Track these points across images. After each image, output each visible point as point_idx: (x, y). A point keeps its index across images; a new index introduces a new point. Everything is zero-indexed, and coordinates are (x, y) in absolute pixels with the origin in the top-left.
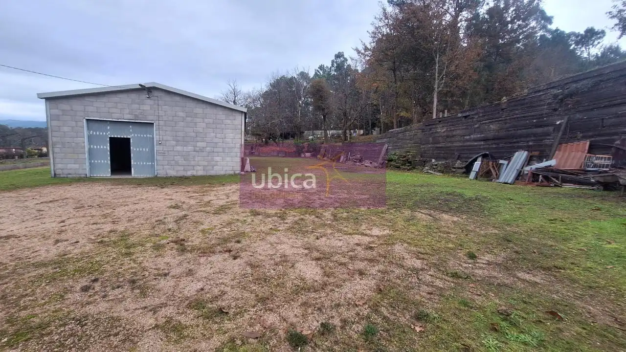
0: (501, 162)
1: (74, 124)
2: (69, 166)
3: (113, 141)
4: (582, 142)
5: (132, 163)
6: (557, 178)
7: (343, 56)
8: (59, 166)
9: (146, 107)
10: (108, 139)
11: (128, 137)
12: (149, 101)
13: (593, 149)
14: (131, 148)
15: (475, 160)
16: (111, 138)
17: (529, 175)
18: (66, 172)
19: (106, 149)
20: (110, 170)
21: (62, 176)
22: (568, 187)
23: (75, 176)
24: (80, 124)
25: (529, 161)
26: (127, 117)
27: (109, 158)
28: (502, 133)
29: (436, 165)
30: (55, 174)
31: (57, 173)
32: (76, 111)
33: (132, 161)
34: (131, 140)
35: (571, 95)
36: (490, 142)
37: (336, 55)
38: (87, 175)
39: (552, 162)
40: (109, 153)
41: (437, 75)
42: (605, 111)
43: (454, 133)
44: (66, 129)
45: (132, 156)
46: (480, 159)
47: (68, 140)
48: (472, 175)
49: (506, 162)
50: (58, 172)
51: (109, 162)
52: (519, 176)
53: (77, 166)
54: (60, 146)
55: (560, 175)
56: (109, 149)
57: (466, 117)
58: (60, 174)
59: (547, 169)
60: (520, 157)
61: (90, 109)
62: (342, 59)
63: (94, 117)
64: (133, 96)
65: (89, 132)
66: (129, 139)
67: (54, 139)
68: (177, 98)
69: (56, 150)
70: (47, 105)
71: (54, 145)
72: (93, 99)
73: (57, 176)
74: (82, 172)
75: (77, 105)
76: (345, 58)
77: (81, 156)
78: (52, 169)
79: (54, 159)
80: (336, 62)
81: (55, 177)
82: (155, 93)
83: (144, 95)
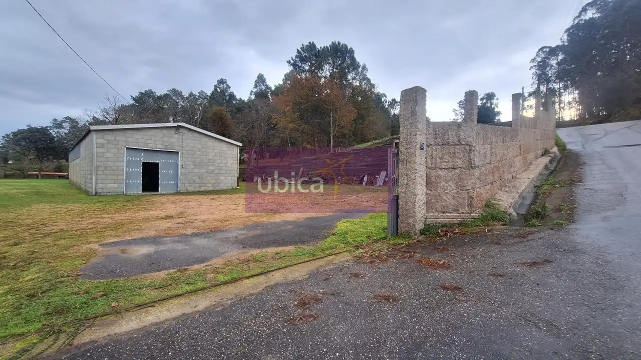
1: (116, 151)
2: (109, 186)
3: (146, 166)
5: (160, 182)
7: (226, 82)
8: (101, 186)
9: (174, 140)
10: (142, 164)
12: (176, 136)
14: (160, 170)
16: (143, 163)
18: (105, 190)
19: (140, 171)
20: (141, 188)
21: (102, 194)
23: (113, 193)
24: (121, 151)
26: (159, 147)
27: (141, 179)
30: (96, 193)
31: (98, 192)
32: (119, 141)
33: (160, 181)
34: (160, 164)
37: (218, 81)
38: (123, 192)
40: (141, 175)
41: (332, 125)
44: (108, 155)
45: (160, 177)
47: (111, 164)
50: (99, 190)
51: (141, 182)
53: (116, 185)
54: (103, 169)
56: (142, 171)
58: (100, 193)
61: (130, 140)
63: (134, 146)
64: (165, 131)
65: (126, 158)
66: (158, 163)
67: (98, 163)
68: (196, 135)
69: (99, 172)
70: (94, 136)
71: (97, 168)
72: (134, 132)
73: (98, 194)
74: (120, 191)
75: (120, 137)
76: (228, 85)
77: (120, 177)
78: (94, 188)
79: (97, 179)
80: (219, 87)
81: (95, 195)
82: (182, 130)
83: (173, 132)
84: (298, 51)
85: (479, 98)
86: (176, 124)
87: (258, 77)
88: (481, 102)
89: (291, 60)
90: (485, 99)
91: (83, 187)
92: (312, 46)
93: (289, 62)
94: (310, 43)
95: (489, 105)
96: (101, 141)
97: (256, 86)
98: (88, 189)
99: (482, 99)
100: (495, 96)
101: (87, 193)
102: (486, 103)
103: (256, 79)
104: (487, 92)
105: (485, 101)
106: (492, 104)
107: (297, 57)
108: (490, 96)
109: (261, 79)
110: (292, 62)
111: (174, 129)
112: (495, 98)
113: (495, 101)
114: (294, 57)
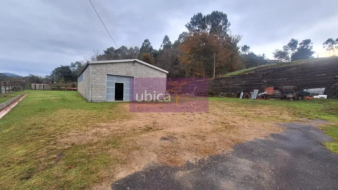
0: (251, 93)
1: (101, 76)
2: (98, 96)
3: (116, 84)
4: (271, 87)
6: (269, 97)
7: (148, 41)
8: (94, 96)
9: (132, 70)
10: (115, 84)
11: (123, 83)
12: (133, 67)
13: (275, 89)
14: (124, 88)
15: (241, 92)
17: (261, 96)
18: (96, 99)
19: (114, 88)
20: (114, 98)
21: (94, 101)
22: (272, 99)
23: (100, 101)
24: (104, 76)
25: (259, 93)
26: (124, 74)
27: (114, 93)
28: (247, 84)
29: (223, 94)
30: (91, 101)
31: (92, 100)
32: (103, 70)
33: (124, 94)
34: (124, 84)
35: (267, 74)
36: (243, 87)
37: (145, 40)
38: (105, 101)
39: (266, 93)
40: (114, 90)
41: (215, 61)
42: (276, 79)
43: (229, 83)
44: (98, 79)
45: (124, 91)
46: (243, 92)
47: (98, 84)
48: (241, 97)
49: (252, 93)
50: (93, 99)
51: (114, 95)
52: (258, 97)
53: (101, 97)
54: (95, 87)
55: (269, 96)
56: (115, 88)
57: (233, 78)
58: (93, 101)
59: (265, 94)
60: (256, 91)
61: (109, 69)
62: (148, 42)
63: (111, 73)
64: (127, 64)
65: (107, 80)
66: (123, 84)
67: (93, 83)
68: (144, 66)
69: (93, 89)
70: (90, 67)
71: (92, 86)
72: (111, 65)
73: (92, 101)
74: (103, 99)
75: (104, 67)
76: (149, 43)
77: (104, 92)
78: (90, 98)
79: (92, 93)
80: (145, 44)
81: (91, 102)
82: (136, 64)
83: (131, 64)
84: (192, 18)
85: (299, 43)
86: (133, 60)
88: (300, 46)
89: (187, 24)
90: (303, 44)
91: (84, 96)
92: (200, 15)
93: (186, 26)
94: (198, 14)
95: (306, 47)
96: (94, 70)
97: (164, 43)
98: (87, 98)
99: (301, 44)
100: (310, 42)
101: (86, 100)
102: (304, 46)
103: (164, 38)
104: (305, 39)
105: (303, 45)
106: (307, 47)
107: (191, 22)
108: (307, 42)
109: (166, 38)
110: (188, 25)
111: (132, 63)
112: (311, 43)
113: (310, 45)
114: (189, 23)
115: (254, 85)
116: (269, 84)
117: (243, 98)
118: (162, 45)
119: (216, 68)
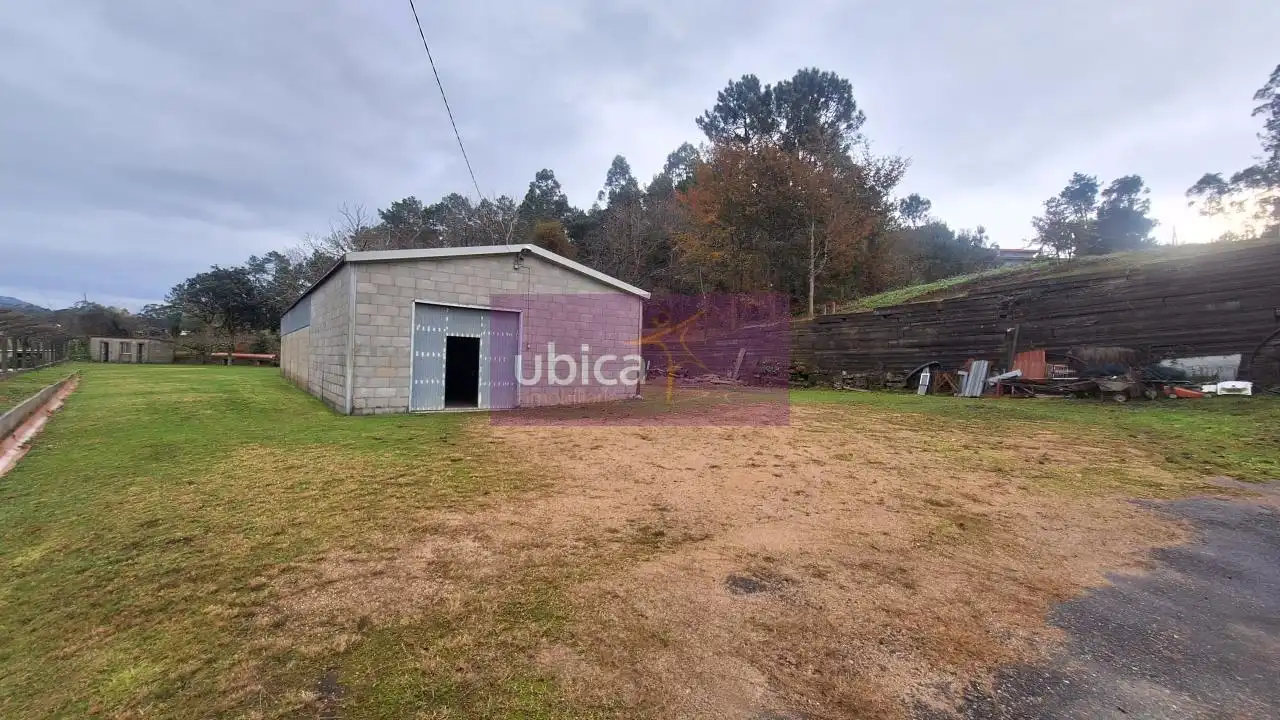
0: (960, 373)
1: (394, 310)
2: (384, 392)
3: (452, 343)
4: (1037, 352)
5: (480, 384)
6: (1029, 389)
7: (552, 177)
8: (363, 392)
9: (511, 286)
10: (445, 340)
11: (477, 336)
12: (515, 275)
13: (1050, 358)
14: (481, 356)
15: (921, 371)
16: (450, 339)
17: (998, 387)
18: (372, 403)
19: (442, 358)
20: (443, 398)
21: (365, 412)
22: (1042, 397)
23: (386, 410)
24: (405, 311)
25: (991, 372)
26: (482, 302)
27: (444, 376)
28: (943, 339)
29: (852, 379)
30: (353, 409)
31: (357, 406)
32: (402, 287)
33: (480, 380)
34: (481, 341)
35: (1017, 303)
36: (927, 349)
37: (537, 174)
38: (407, 408)
39: (1017, 373)
40: (444, 366)
41: (813, 252)
42: (1054, 321)
43: (872, 336)
44: (380, 320)
45: (480, 371)
46: (927, 369)
47: (383, 340)
48: (921, 390)
49: (965, 374)
50: (360, 403)
51: (444, 383)
52: (987, 389)
53: (392, 391)
54: (367, 353)
55: (1032, 386)
56: (445, 358)
57: (885, 316)
58: (361, 409)
59: (1014, 379)
60: (979, 367)
61: (424, 284)
62: (549, 182)
63: (431, 299)
64: (494, 264)
65: (415, 328)
66: (477, 340)
67: (359, 340)
69: (361, 361)
70: (352, 275)
71: (356, 352)
72: (431, 267)
73: (356, 412)
74: (400, 402)
75: (403, 275)
76: (555, 182)
77: (402, 372)
78: (348, 398)
79: (355, 376)
80: (539, 187)
81: (351, 414)
82: (528, 262)
83: (509, 265)
84: (720, 94)
85: (1101, 190)
86: (517, 248)
87: (614, 164)
88: (1105, 199)
89: (704, 115)
90: (1114, 191)
91: (317, 389)
92: (751, 83)
93: (700, 121)
94: (744, 78)
95: (1126, 204)
96: (366, 287)
97: (610, 182)
98: (333, 397)
99: (1107, 193)
100: (1141, 185)
101: (326, 403)
102: (1118, 200)
103: (610, 166)
104: (1121, 176)
105: (1114, 196)
106: (1132, 202)
107: (718, 108)
108: (1129, 185)
109: (620, 167)
110: (707, 120)
111: (511, 261)
112: (1143, 189)
113: (1141, 196)
114: (711, 110)
115: (970, 343)
116: (1027, 341)
117: (929, 391)
118: (602, 193)
119: (817, 278)
